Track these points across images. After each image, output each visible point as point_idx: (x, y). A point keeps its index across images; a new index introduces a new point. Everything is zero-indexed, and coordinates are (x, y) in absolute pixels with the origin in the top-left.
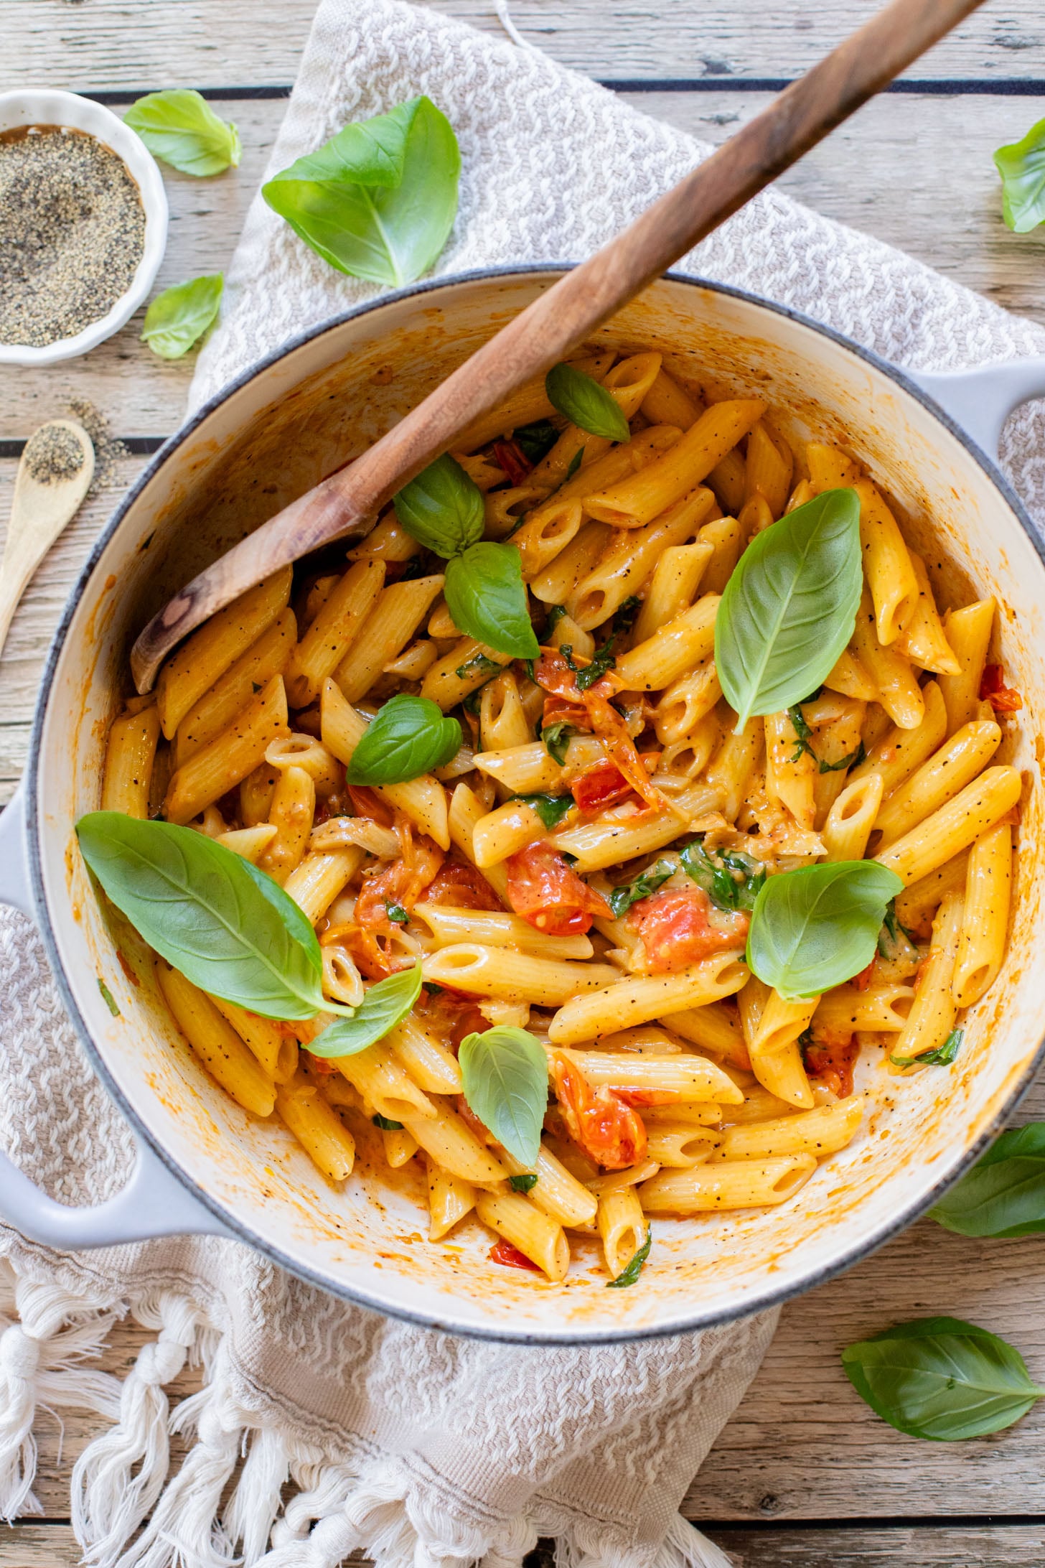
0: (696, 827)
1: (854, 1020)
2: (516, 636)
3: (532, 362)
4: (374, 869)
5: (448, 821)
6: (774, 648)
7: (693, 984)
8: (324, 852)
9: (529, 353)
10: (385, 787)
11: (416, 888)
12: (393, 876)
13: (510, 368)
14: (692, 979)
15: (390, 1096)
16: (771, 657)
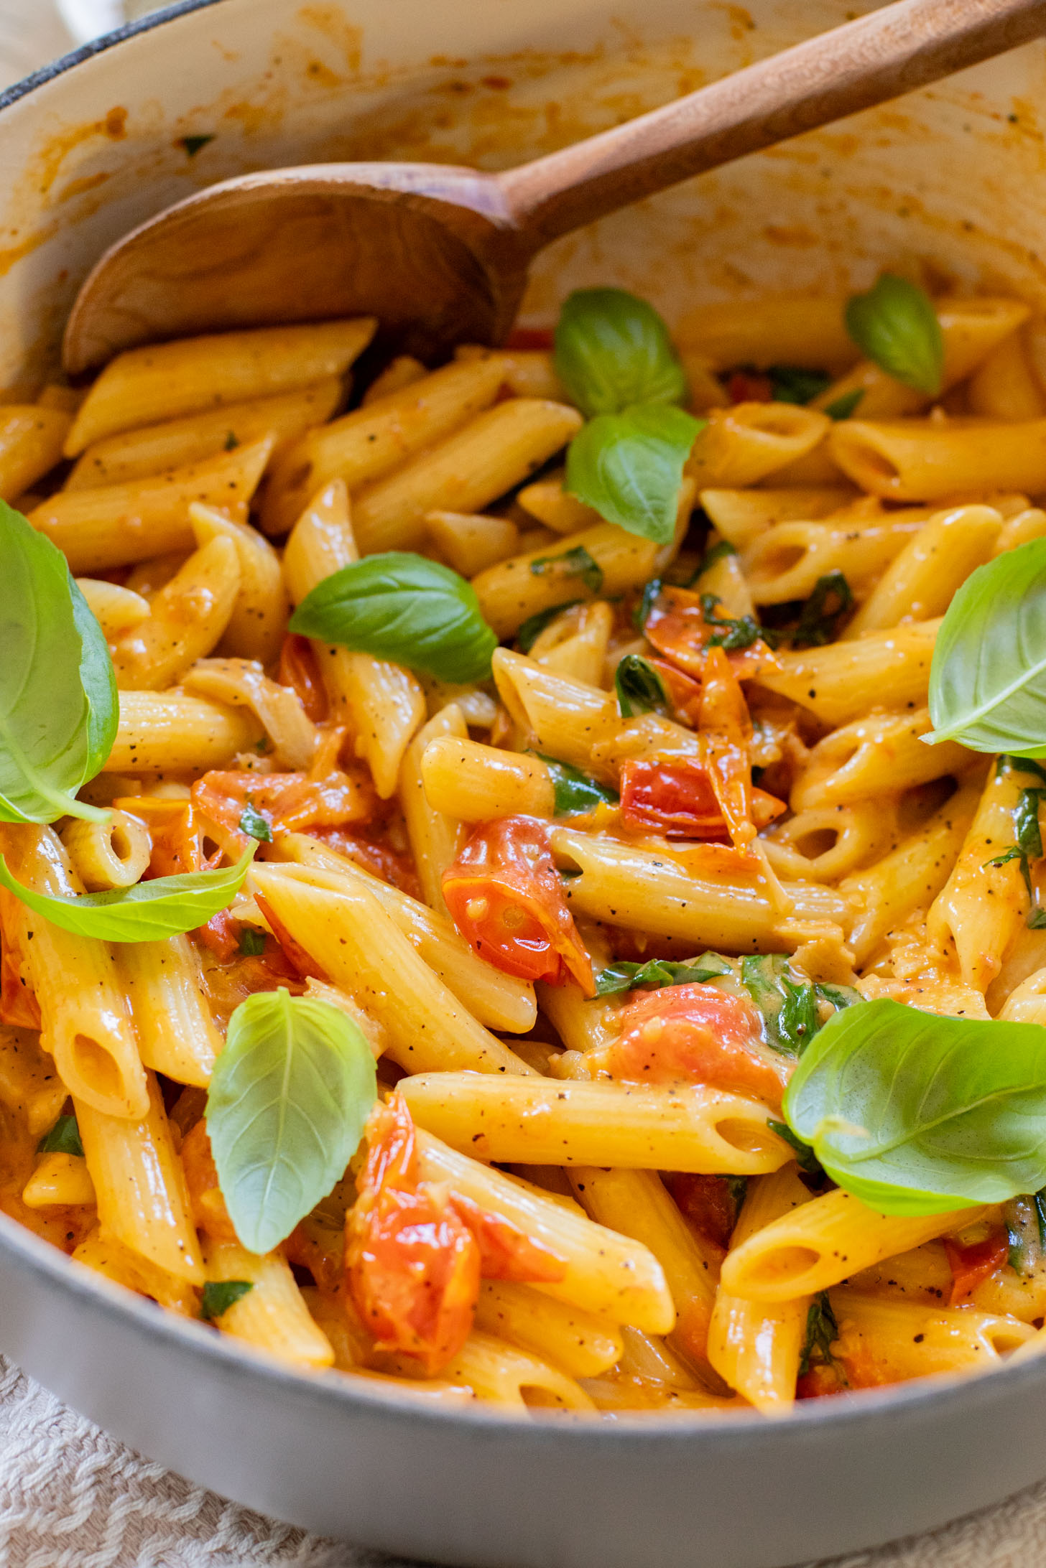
0: (788, 928)
1: (919, 1339)
2: (650, 497)
3: (853, 67)
4: (258, 762)
5: (406, 751)
6: (1030, 682)
7: (675, 1106)
8: (197, 692)
9: (855, 56)
10: (342, 654)
11: (306, 814)
12: (281, 785)
13: (817, 69)
14: (674, 1100)
15: (88, 1034)
16: (1023, 689)
